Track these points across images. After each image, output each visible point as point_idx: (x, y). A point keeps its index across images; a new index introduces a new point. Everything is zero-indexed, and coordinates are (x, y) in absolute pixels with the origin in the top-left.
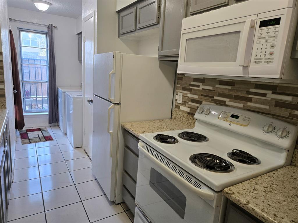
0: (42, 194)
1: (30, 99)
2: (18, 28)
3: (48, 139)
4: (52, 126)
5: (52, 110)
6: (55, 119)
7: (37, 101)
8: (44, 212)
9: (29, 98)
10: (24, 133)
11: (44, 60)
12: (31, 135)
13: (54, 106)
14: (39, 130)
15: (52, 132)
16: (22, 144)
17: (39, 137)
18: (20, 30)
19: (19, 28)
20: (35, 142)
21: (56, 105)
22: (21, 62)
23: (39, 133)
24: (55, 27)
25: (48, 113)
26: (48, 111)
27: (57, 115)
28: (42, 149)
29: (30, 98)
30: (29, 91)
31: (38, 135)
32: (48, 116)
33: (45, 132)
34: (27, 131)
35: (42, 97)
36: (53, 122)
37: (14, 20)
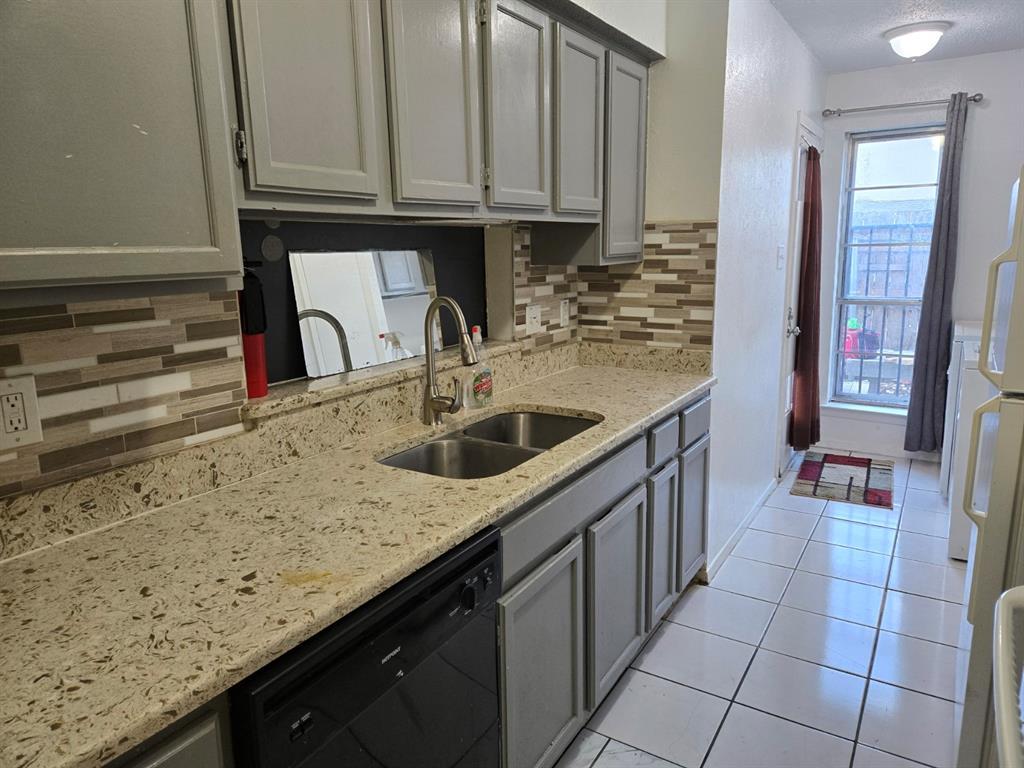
0: (756, 651)
1: (877, 360)
2: (846, 133)
3: (877, 498)
4: (917, 461)
5: (924, 404)
6: (928, 438)
7: (899, 369)
8: (729, 703)
9: (873, 357)
10: (814, 464)
11: (922, 226)
12: (829, 473)
13: (929, 390)
14: (866, 463)
15: (904, 482)
16: (791, 494)
17: (850, 485)
18: (855, 137)
19: (852, 134)
20: (830, 498)
21: (938, 387)
22: (846, 241)
23: (860, 473)
24: (975, 101)
25: (905, 413)
26: (908, 404)
27: (938, 425)
28: (858, 530)
29: (878, 357)
30: (878, 332)
31: (852, 478)
32: (905, 422)
33: (879, 476)
34: (829, 458)
35: (900, 356)
36: (920, 449)
37: (839, 113)
